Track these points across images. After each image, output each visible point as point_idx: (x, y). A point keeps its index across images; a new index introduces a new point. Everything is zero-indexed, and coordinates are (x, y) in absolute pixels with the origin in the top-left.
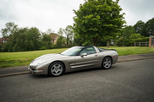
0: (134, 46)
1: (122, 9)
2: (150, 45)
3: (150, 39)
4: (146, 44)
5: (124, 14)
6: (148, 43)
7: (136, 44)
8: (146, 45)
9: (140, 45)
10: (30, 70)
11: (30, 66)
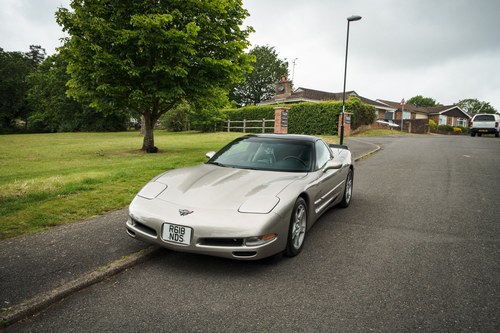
0: (225, 130)
1: (249, 15)
2: (277, 127)
4: (264, 124)
5: (251, 29)
6: (272, 124)
7: (232, 125)
8: (264, 127)
9: (244, 127)
10: (198, 245)
11: (192, 229)
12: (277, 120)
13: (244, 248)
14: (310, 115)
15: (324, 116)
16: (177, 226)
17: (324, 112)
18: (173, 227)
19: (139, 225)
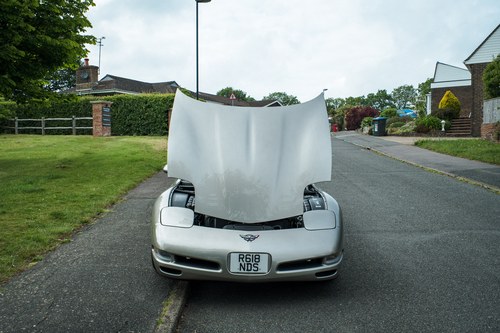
0: (13, 132)
2: (97, 127)
3: (94, 107)
4: (74, 123)
6: (90, 123)
7: (21, 124)
8: (74, 127)
9: (43, 128)
10: (278, 272)
11: (270, 256)
12: (97, 116)
13: (325, 267)
14: (131, 111)
15: (150, 111)
16: (248, 254)
17: (149, 107)
18: (242, 256)
19: (180, 258)
